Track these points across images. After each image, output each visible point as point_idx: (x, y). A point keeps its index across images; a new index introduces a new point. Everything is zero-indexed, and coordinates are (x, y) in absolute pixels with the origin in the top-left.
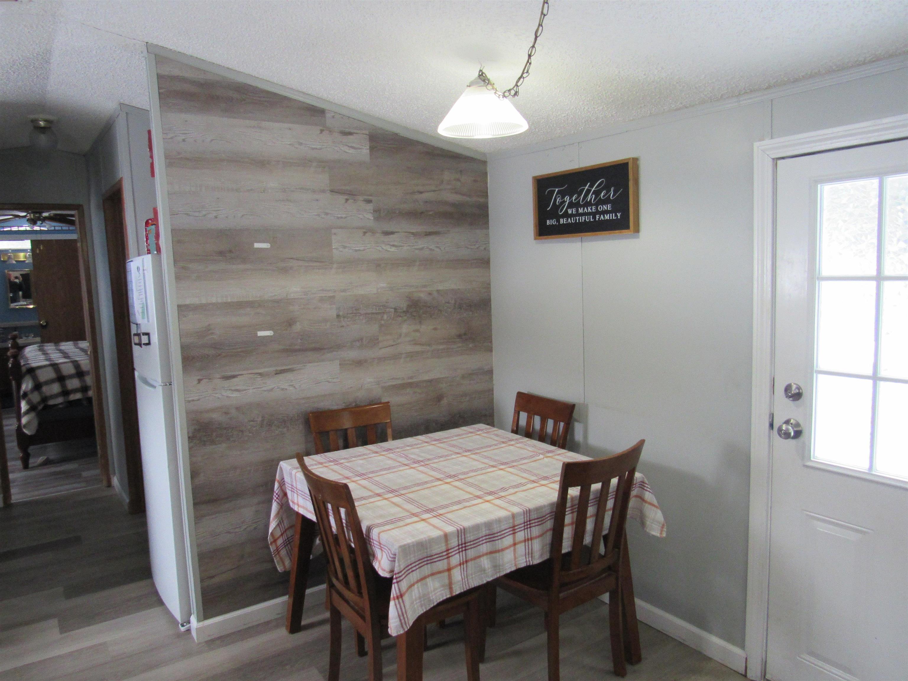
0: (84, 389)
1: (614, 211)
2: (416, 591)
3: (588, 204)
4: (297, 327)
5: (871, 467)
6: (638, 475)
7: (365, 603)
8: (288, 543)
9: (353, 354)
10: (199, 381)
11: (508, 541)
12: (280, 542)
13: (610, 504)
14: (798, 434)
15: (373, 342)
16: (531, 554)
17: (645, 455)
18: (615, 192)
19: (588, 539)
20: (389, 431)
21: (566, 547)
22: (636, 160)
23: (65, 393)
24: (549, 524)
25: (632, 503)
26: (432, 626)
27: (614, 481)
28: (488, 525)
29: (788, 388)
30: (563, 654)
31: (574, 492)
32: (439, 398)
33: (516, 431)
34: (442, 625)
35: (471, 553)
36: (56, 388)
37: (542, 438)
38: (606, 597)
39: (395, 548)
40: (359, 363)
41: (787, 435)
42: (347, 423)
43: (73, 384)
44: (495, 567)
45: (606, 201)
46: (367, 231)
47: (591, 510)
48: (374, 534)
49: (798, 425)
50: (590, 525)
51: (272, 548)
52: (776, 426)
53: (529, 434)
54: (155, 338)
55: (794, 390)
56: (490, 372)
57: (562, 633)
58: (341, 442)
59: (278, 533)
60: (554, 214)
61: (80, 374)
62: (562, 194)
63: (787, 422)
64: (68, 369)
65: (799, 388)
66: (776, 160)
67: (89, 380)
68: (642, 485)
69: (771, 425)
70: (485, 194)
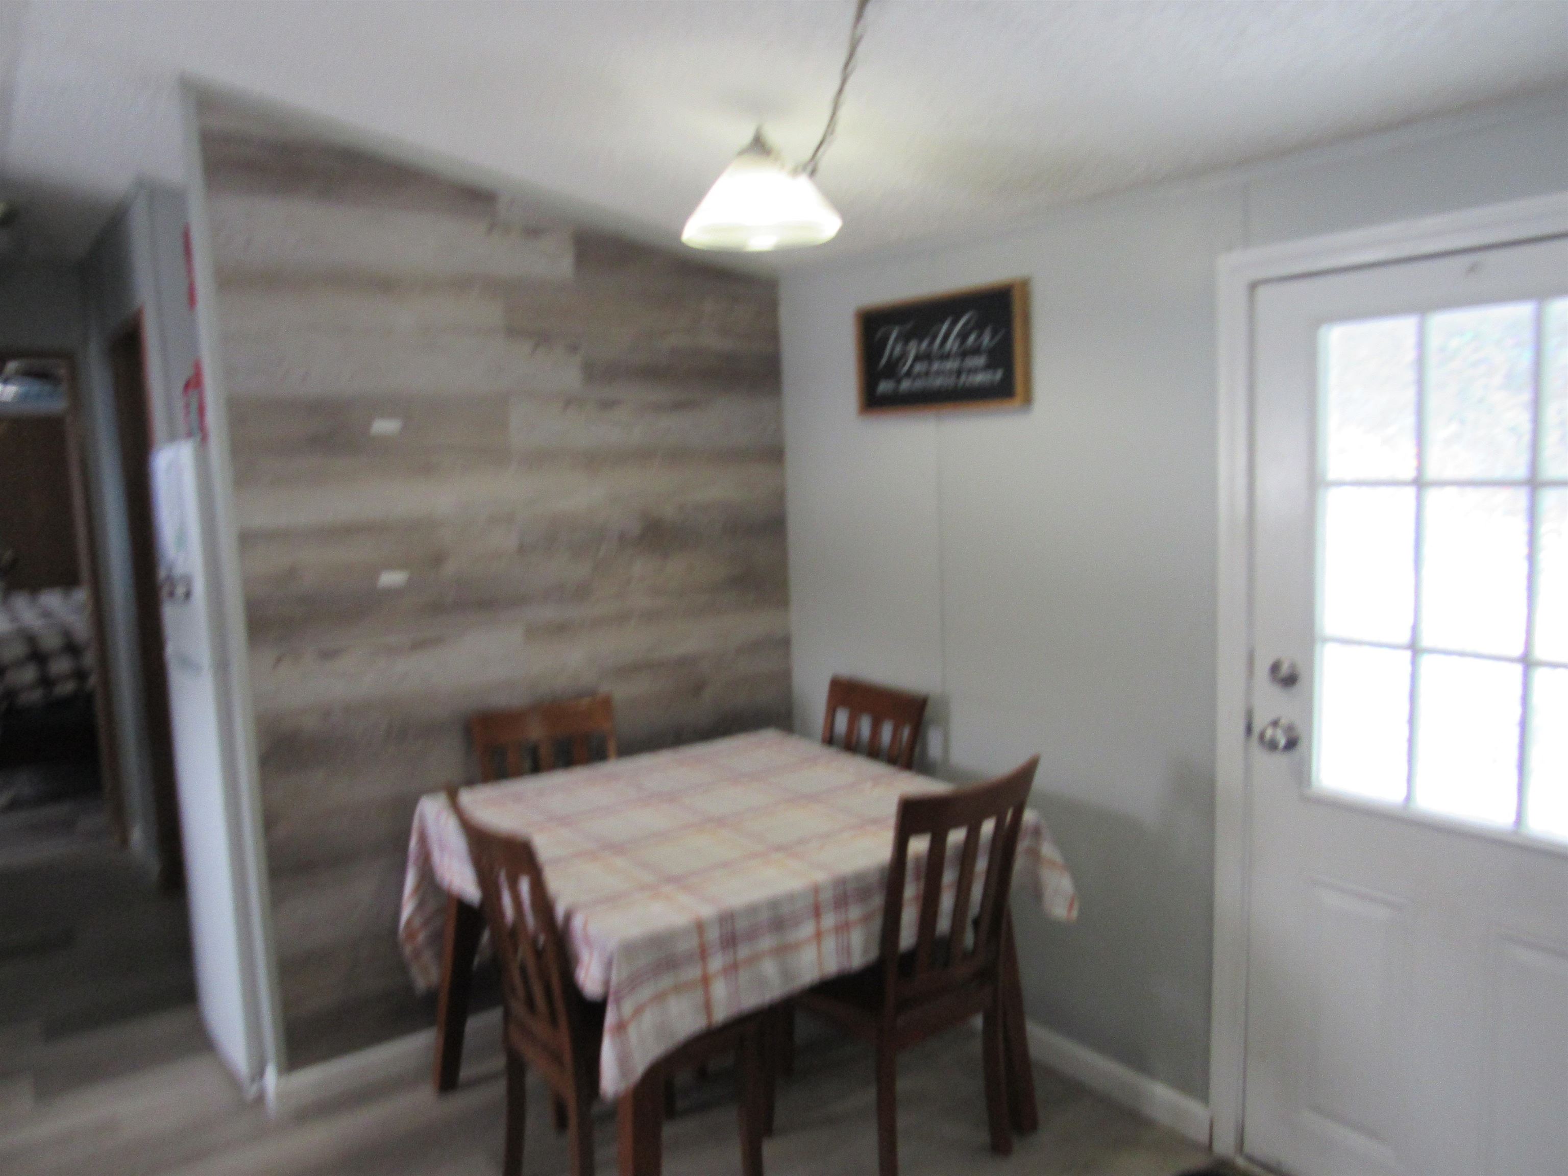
0: (80, 675)
1: (990, 366)
2: (648, 1019)
3: (945, 357)
4: (450, 569)
5: (1408, 798)
6: (1029, 816)
7: (564, 1039)
8: (436, 938)
9: (548, 613)
10: (279, 660)
11: (807, 929)
12: (421, 937)
13: (981, 865)
14: (1292, 744)
15: (582, 592)
16: (847, 950)
17: (1040, 781)
18: (992, 337)
19: (944, 924)
20: (612, 746)
21: (907, 937)
22: (1025, 285)
23: (46, 681)
24: (878, 901)
25: (1020, 863)
26: (684, 1077)
27: (988, 827)
28: (774, 904)
29: (1275, 668)
30: (903, 1121)
31: (919, 845)
32: (698, 688)
33: (829, 740)
34: (702, 1074)
35: (744, 952)
36: (29, 674)
37: (873, 752)
38: (978, 1022)
39: (612, 945)
40: (560, 629)
41: (1272, 746)
42: (536, 732)
43: (61, 666)
44: (786, 974)
45: (976, 351)
46: (570, 402)
47: (949, 877)
48: (578, 923)
49: (1290, 729)
50: (947, 901)
51: (408, 950)
52: (1256, 730)
53: (850, 745)
54: (199, 587)
55: (1285, 670)
56: (786, 642)
57: (903, 1085)
58: (527, 764)
59: (417, 922)
60: (891, 371)
61: (72, 648)
62: (906, 338)
63: (1275, 724)
64: (51, 641)
65: (1293, 666)
66: (1253, 286)
67: (89, 659)
68: (1036, 832)
69: (1249, 729)
70: (773, 336)
